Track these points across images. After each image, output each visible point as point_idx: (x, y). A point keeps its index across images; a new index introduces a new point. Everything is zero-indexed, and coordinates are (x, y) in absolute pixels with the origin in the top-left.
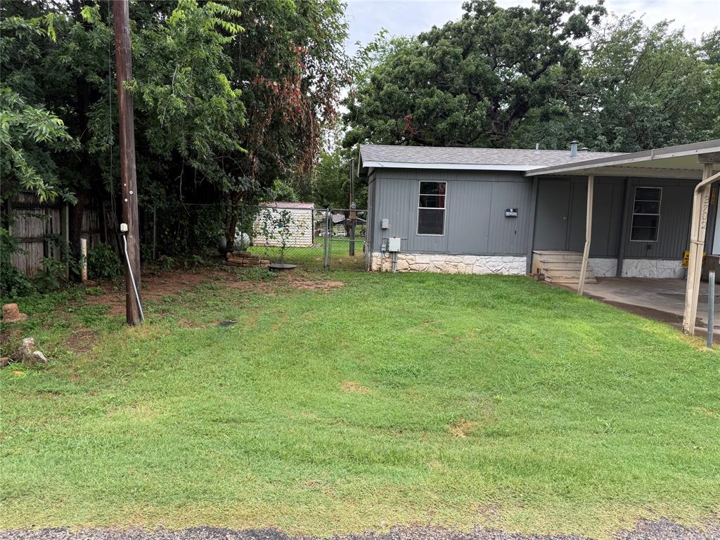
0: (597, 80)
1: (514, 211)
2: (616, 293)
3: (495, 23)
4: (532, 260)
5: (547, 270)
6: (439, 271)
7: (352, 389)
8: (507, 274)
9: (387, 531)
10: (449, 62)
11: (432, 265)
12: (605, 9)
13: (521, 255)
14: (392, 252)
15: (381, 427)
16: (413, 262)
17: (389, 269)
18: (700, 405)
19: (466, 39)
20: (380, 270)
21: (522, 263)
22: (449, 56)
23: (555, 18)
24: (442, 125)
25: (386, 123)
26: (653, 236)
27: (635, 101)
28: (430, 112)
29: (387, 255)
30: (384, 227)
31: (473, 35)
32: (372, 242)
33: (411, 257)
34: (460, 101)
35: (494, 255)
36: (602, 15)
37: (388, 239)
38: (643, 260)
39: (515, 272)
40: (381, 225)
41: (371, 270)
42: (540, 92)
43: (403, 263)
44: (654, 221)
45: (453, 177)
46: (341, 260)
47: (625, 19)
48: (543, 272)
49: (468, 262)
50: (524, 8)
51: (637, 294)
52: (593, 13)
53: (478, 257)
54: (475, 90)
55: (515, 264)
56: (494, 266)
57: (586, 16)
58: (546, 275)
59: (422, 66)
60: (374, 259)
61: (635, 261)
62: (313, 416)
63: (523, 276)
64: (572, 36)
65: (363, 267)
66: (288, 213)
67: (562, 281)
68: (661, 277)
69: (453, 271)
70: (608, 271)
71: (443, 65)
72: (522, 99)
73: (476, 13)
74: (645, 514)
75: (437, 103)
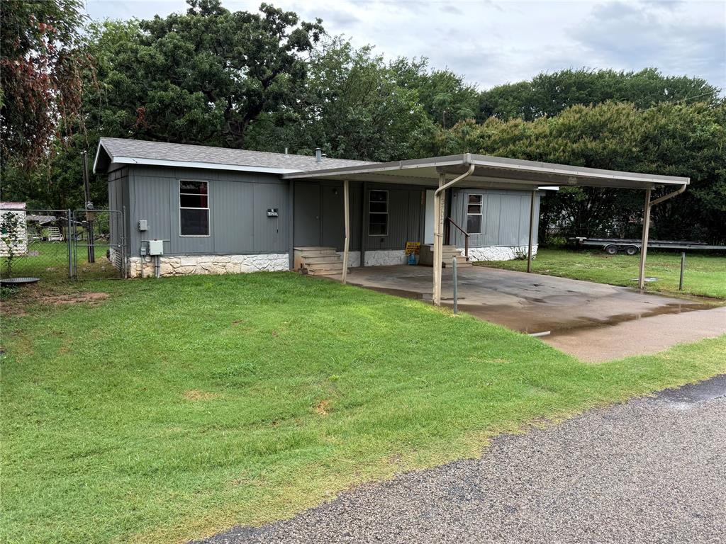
0: (320, 92)
1: (275, 211)
2: (368, 280)
3: (225, 24)
4: (293, 256)
5: (309, 265)
6: (207, 272)
7: (199, 397)
8: (272, 270)
9: (335, 498)
10: (182, 57)
11: (199, 267)
12: (323, 29)
13: (284, 252)
14: (153, 256)
15: (253, 423)
16: (179, 265)
17: (151, 274)
18: (472, 356)
19: (196, 35)
20: (140, 276)
21: (285, 260)
22: (181, 51)
23: (280, 29)
24: (180, 122)
25: (115, 113)
26: (383, 230)
27: (352, 114)
28: (165, 106)
29: (148, 259)
30: (142, 229)
31: (203, 32)
32: (129, 246)
33: (175, 260)
34: (198, 99)
35: (259, 254)
36: (321, 33)
37: (148, 242)
38: (379, 251)
39: (280, 268)
40: (139, 227)
41: (129, 277)
42: (273, 97)
43: (166, 267)
44: (384, 218)
45: (214, 177)
46: (84, 269)
47: (337, 39)
48: (306, 267)
49: (236, 261)
50: (252, 14)
51: (383, 280)
52: (314, 31)
53: (245, 257)
54: (206, 88)
55: (279, 261)
56: (260, 264)
57: (308, 31)
58: (309, 270)
59: (152, 57)
60: (132, 264)
61: (373, 252)
62: (178, 430)
63: (287, 271)
64: (296, 48)
65: (119, 274)
66: (13, 216)
67: (323, 273)
68: (392, 264)
69: (221, 271)
70: (354, 262)
71: (174, 59)
72: (254, 102)
73: (201, 9)
74: (489, 433)
75: (172, 99)
